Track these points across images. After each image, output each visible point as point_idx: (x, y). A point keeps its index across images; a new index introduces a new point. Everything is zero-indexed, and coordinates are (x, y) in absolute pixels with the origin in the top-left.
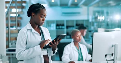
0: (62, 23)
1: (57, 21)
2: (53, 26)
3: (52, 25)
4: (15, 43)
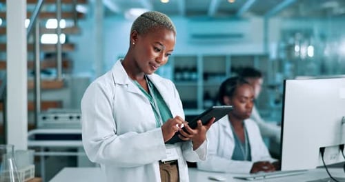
1: (176, 58)
2: (165, 73)
3: (162, 70)
4: (53, 116)
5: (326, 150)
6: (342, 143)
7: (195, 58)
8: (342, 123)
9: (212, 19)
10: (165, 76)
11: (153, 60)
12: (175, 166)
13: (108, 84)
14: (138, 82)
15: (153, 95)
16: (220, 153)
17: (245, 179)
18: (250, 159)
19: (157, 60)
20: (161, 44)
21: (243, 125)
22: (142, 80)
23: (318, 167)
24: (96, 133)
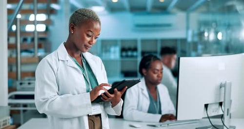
0: (132, 46)
1: (123, 41)
2: (115, 52)
3: (112, 49)
4: (27, 82)
5: (209, 106)
6: (221, 101)
7: (135, 41)
8: (221, 87)
9: (149, 13)
10: (115, 54)
11: (86, 43)
12: (99, 117)
13: (54, 60)
14: (75, 58)
15: (85, 68)
16: (139, 108)
17: (154, 126)
18: (160, 113)
19: (90, 43)
20: (91, 32)
21: (156, 88)
22: (79, 57)
23: (203, 118)
24: (44, 94)
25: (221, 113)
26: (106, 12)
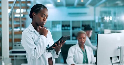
0: (67, 24)
1: (63, 22)
2: (59, 27)
3: (58, 26)
4: (18, 45)
7: (69, 22)
8: (118, 49)
10: (59, 28)
25: (118, 61)
26: (54, 7)
